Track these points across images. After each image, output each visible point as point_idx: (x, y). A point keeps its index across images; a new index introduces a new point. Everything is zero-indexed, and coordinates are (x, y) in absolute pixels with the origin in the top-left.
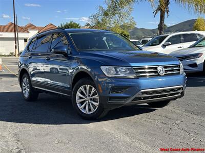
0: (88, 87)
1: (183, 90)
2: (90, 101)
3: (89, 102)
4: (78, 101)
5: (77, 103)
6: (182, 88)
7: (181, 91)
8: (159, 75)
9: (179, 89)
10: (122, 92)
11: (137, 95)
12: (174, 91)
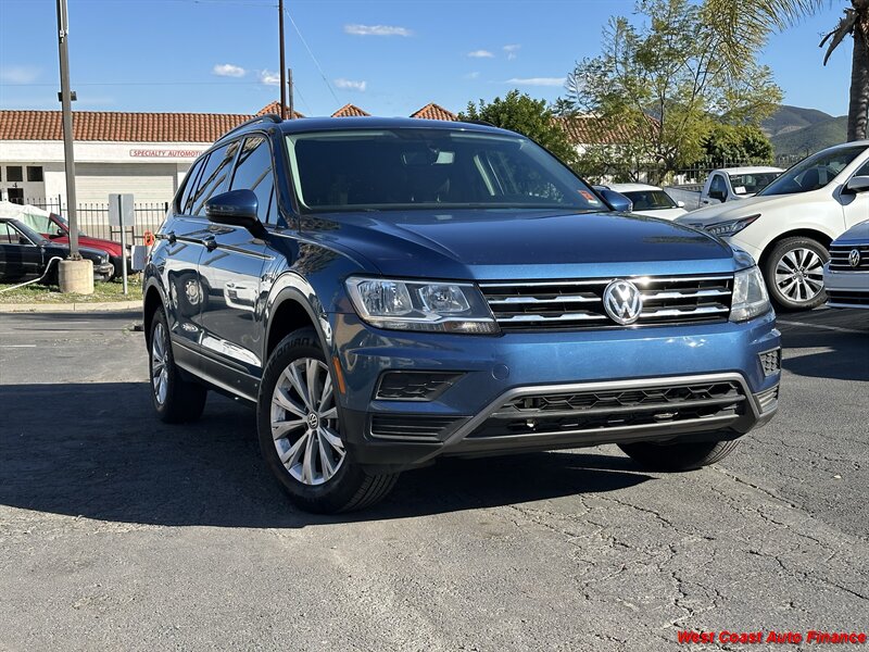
0: (312, 366)
1: (741, 391)
2: (318, 429)
3: (315, 433)
4: (279, 426)
5: (275, 434)
6: (736, 383)
7: (732, 396)
8: (610, 321)
9: (722, 388)
10: (426, 392)
11: (492, 411)
12: (692, 397)
